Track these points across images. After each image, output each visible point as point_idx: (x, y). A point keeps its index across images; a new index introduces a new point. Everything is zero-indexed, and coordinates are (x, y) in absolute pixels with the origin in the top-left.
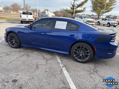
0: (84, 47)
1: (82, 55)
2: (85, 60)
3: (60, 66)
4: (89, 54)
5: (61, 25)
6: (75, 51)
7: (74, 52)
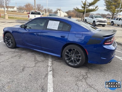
0: (75, 50)
1: (74, 59)
2: (76, 64)
3: (48, 69)
4: (81, 58)
5: (53, 25)
6: (66, 53)
7: (66, 55)
